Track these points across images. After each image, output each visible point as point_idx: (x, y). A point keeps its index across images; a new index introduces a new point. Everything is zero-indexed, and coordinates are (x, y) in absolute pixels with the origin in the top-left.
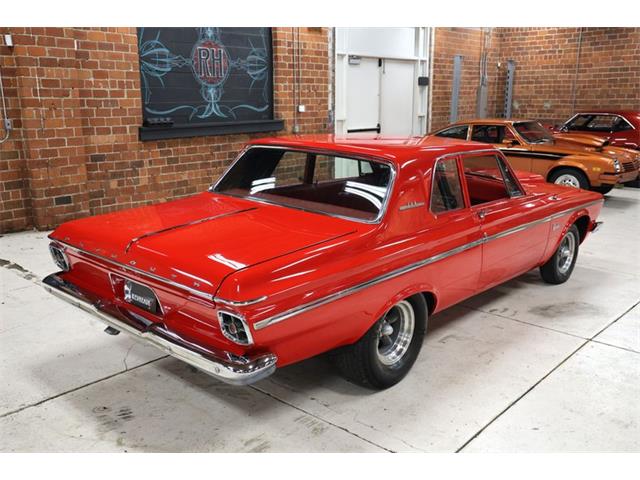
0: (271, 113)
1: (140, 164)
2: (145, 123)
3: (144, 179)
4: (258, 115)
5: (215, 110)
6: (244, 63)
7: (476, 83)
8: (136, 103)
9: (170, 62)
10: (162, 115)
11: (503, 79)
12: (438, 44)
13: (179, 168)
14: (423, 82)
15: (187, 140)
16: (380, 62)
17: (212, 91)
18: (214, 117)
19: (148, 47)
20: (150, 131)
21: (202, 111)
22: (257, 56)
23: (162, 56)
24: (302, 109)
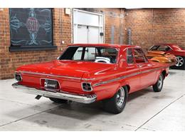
0: (52, 43)
1: (9, 60)
2: (12, 45)
3: (10, 65)
4: (48, 44)
5: (34, 42)
6: (44, 26)
7: (118, 35)
8: (8, 38)
9: (20, 24)
10: (16, 43)
11: (127, 34)
12: (106, 21)
13: (22, 62)
14: (102, 34)
15: (25, 52)
16: (88, 27)
17: (33, 35)
18: (34, 44)
19: (12, 19)
20: (13, 48)
21: (30, 42)
22: (48, 23)
23: (17, 22)
24: (63, 42)
